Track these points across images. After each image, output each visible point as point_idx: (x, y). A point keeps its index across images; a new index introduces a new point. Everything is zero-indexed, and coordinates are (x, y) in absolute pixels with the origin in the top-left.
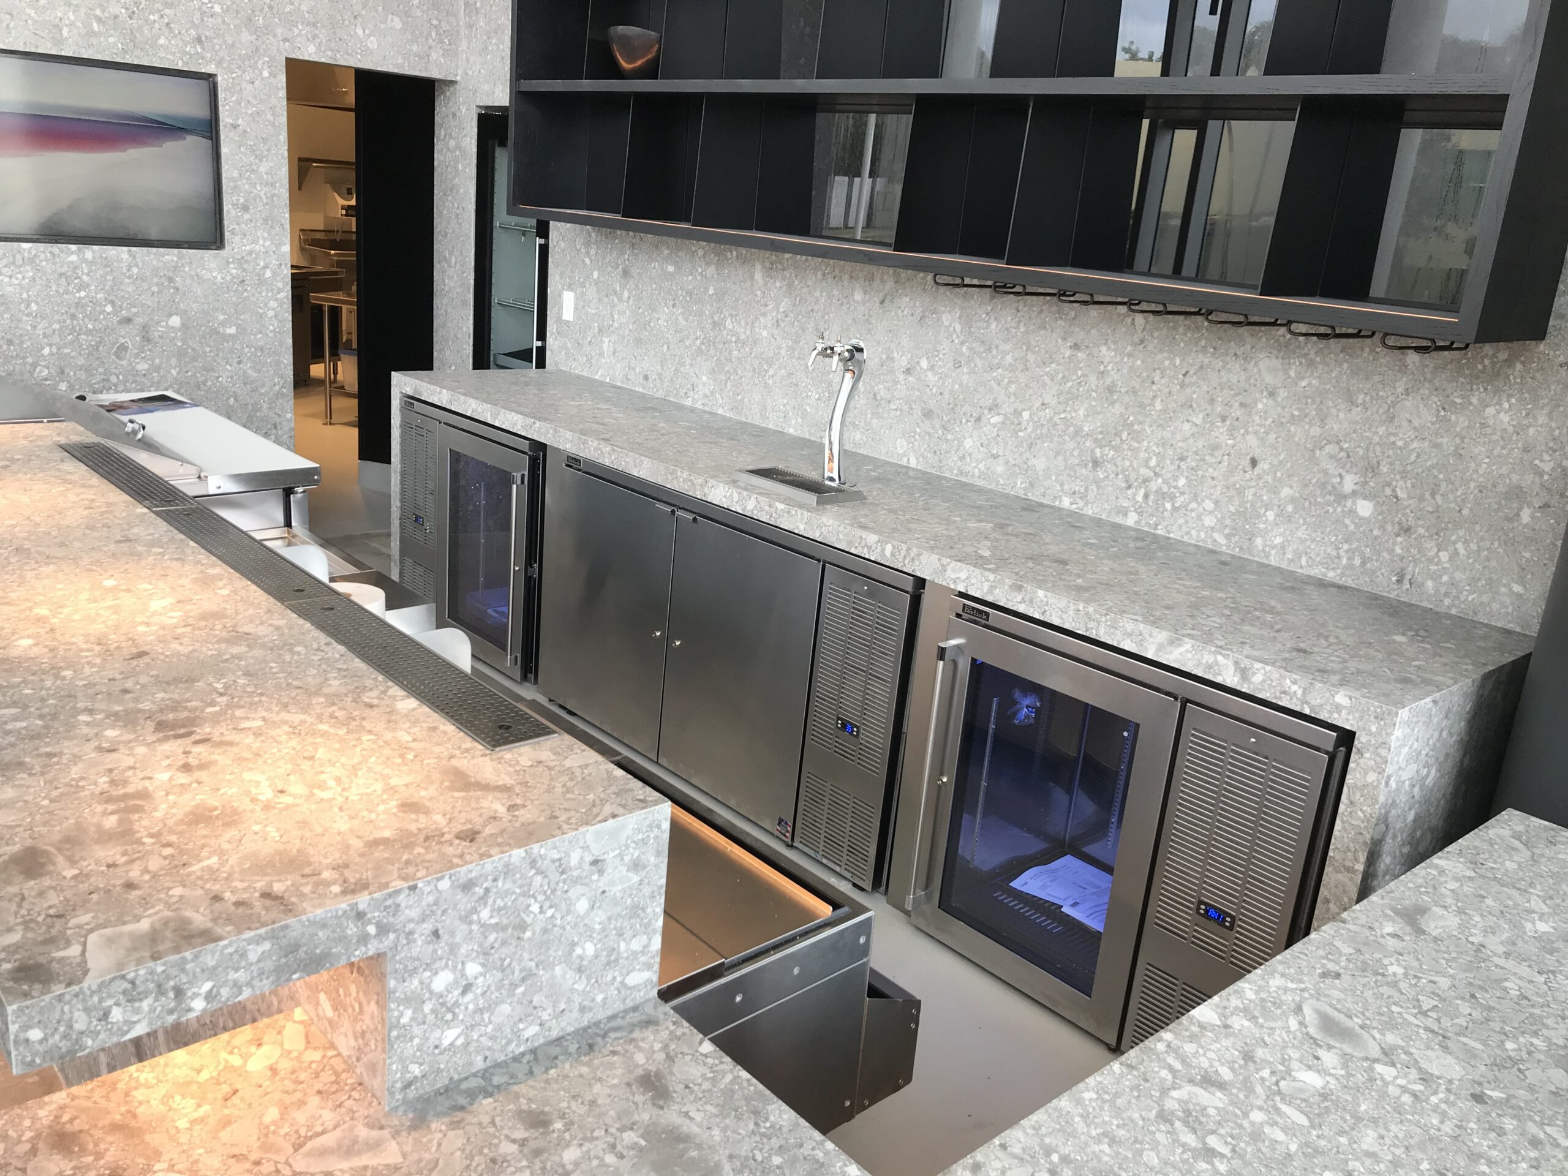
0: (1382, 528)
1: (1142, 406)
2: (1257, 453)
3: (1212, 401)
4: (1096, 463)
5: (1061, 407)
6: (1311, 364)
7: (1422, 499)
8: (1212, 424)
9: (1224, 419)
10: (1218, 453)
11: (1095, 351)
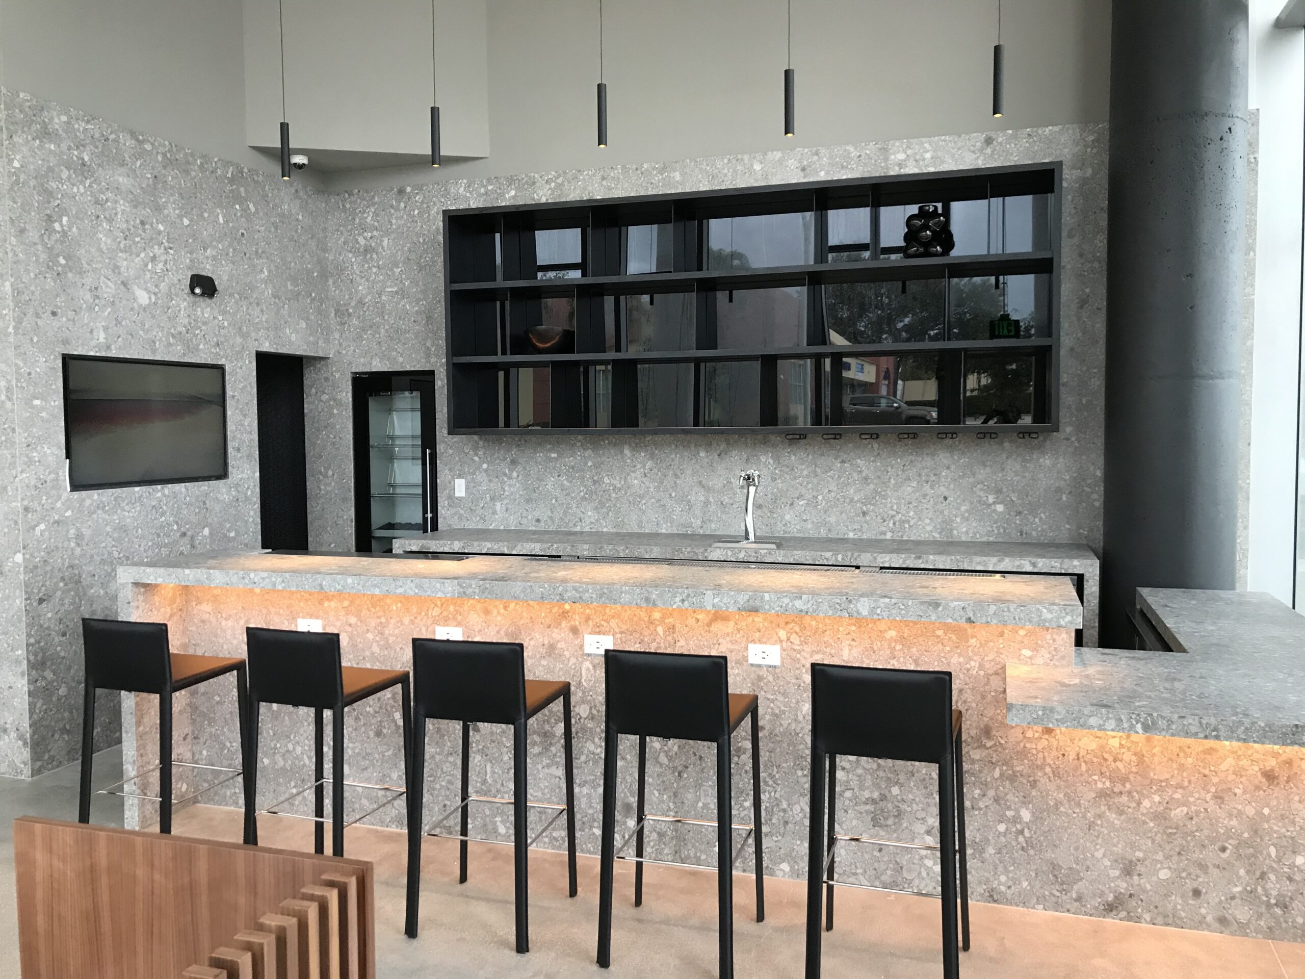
0: (1009, 514)
1: (884, 483)
2: (946, 494)
3: (920, 475)
4: (864, 514)
5: (840, 491)
6: (963, 453)
7: (1023, 499)
8: (922, 485)
9: (927, 482)
10: (927, 498)
11: (854, 462)
